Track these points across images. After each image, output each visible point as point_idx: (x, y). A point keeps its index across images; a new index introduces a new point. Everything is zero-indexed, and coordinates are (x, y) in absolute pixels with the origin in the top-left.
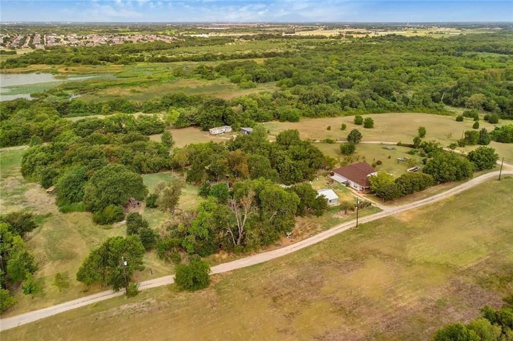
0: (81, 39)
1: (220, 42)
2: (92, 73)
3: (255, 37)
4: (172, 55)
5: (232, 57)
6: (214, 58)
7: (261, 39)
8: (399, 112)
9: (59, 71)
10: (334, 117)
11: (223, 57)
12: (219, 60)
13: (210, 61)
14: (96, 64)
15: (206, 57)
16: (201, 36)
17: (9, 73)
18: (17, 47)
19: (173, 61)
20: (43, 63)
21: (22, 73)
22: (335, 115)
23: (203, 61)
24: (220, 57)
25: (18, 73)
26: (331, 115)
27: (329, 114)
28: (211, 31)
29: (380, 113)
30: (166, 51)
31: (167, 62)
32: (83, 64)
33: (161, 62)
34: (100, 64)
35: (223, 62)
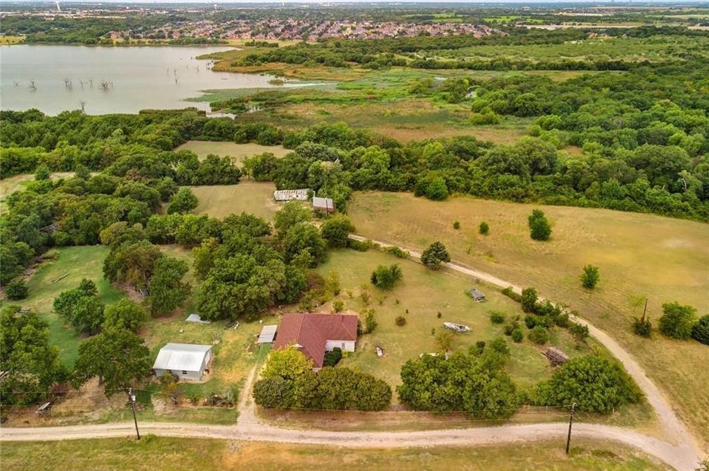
0: (371, 28)
1: (555, 39)
2: (317, 80)
3: (628, 32)
4: (453, 58)
5: (537, 68)
6: (508, 66)
7: (637, 35)
8: (669, 216)
9: (286, 73)
10: (522, 202)
11: (522, 66)
12: (514, 70)
13: (498, 70)
14: (339, 66)
15: (494, 64)
16: (542, 27)
17: (236, 72)
18: (289, 38)
19: (443, 68)
20: (284, 62)
21: (249, 73)
22: (526, 199)
23: (488, 70)
24: (518, 66)
25: (244, 73)
26: (517, 198)
27: (513, 196)
28: (569, 19)
29: (624, 210)
30: (456, 50)
31: (433, 69)
32: (325, 65)
33: (425, 68)
34: (344, 66)
35: (519, 74)
